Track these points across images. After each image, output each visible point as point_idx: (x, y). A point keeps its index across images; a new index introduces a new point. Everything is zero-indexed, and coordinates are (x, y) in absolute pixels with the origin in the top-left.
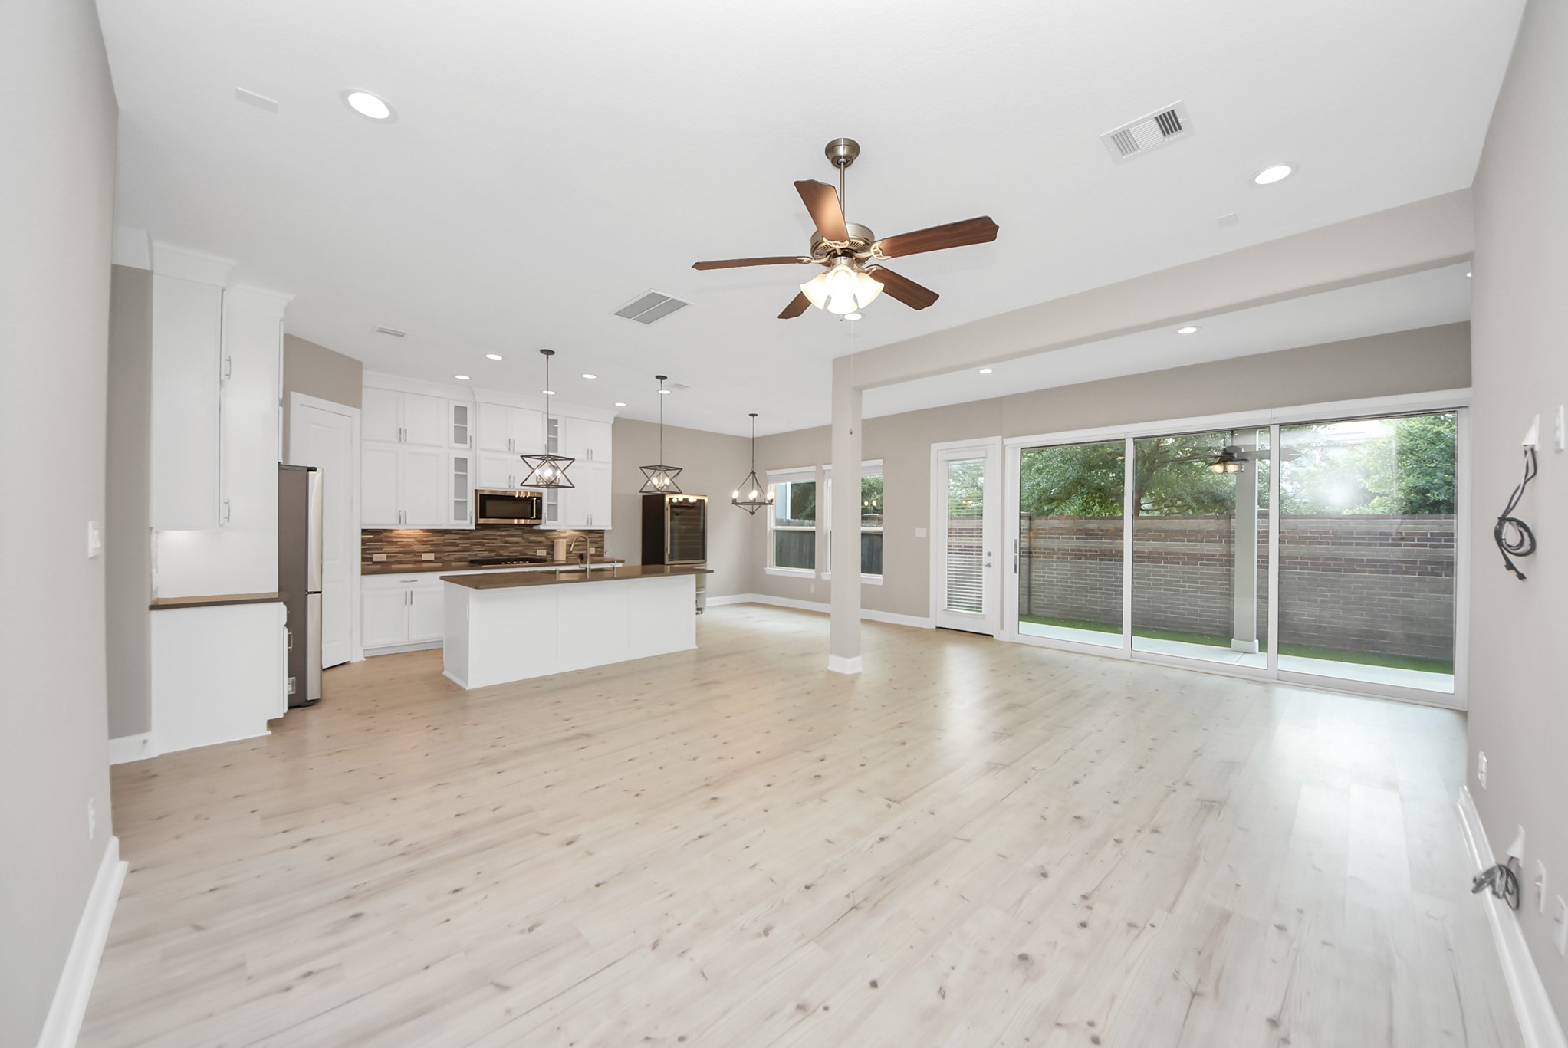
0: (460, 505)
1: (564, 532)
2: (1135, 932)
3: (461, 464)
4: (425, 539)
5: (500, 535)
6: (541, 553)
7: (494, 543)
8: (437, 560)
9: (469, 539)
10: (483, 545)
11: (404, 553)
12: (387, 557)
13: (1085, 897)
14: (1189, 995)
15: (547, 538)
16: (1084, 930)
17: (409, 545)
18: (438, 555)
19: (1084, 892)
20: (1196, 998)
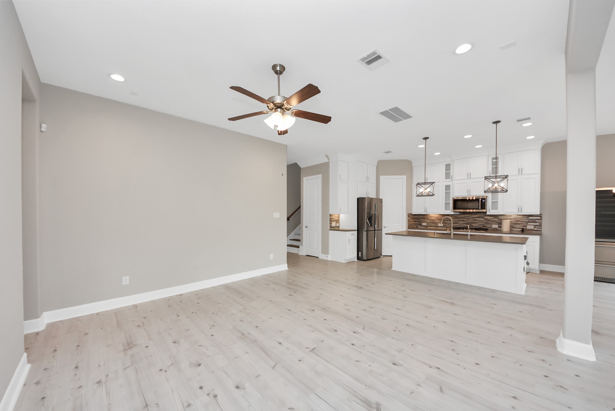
0: (447, 204)
1: (511, 216)
2: (186, 404)
3: (448, 187)
4: (440, 218)
5: (472, 217)
6: (495, 226)
7: (469, 220)
8: (444, 226)
9: (457, 218)
10: (464, 221)
11: (432, 223)
12: (427, 224)
13: (215, 396)
14: (148, 403)
15: (499, 219)
16: (199, 387)
17: (434, 220)
18: (445, 224)
19: (218, 397)
20: (145, 405)
